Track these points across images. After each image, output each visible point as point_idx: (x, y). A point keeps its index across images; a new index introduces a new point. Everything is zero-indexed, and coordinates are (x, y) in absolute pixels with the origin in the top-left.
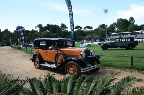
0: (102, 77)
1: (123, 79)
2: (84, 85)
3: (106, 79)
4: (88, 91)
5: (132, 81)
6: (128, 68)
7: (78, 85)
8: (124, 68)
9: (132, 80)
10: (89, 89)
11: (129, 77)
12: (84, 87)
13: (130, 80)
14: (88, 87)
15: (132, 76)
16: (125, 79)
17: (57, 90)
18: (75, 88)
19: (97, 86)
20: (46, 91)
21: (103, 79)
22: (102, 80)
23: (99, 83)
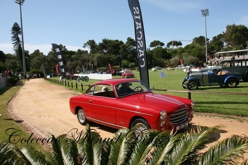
0: (184, 135)
1: (224, 142)
2: (150, 150)
3: (191, 139)
4: (156, 162)
5: (243, 147)
6: (246, 116)
7: (138, 150)
8: (238, 115)
9: (244, 143)
10: (158, 158)
11: (235, 137)
12: (149, 154)
13: (239, 144)
14: (157, 155)
15: (242, 136)
16: (227, 141)
17: (100, 158)
18: (134, 155)
19: (174, 154)
20: (81, 159)
21: (186, 140)
22: (183, 142)
23: (177, 148)
